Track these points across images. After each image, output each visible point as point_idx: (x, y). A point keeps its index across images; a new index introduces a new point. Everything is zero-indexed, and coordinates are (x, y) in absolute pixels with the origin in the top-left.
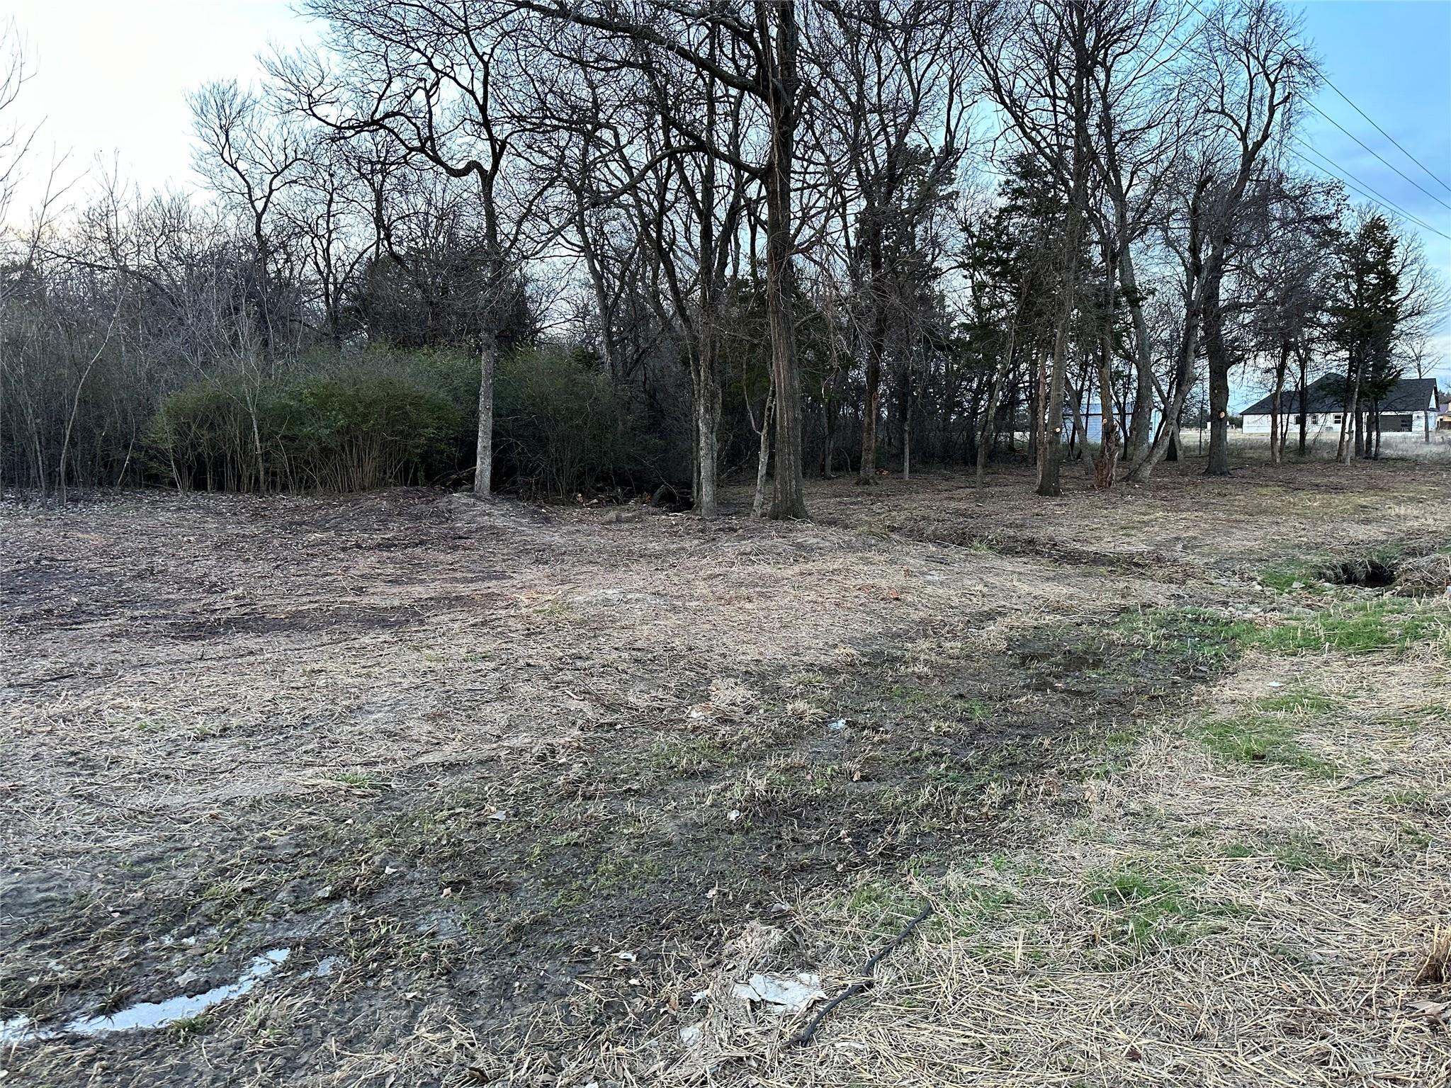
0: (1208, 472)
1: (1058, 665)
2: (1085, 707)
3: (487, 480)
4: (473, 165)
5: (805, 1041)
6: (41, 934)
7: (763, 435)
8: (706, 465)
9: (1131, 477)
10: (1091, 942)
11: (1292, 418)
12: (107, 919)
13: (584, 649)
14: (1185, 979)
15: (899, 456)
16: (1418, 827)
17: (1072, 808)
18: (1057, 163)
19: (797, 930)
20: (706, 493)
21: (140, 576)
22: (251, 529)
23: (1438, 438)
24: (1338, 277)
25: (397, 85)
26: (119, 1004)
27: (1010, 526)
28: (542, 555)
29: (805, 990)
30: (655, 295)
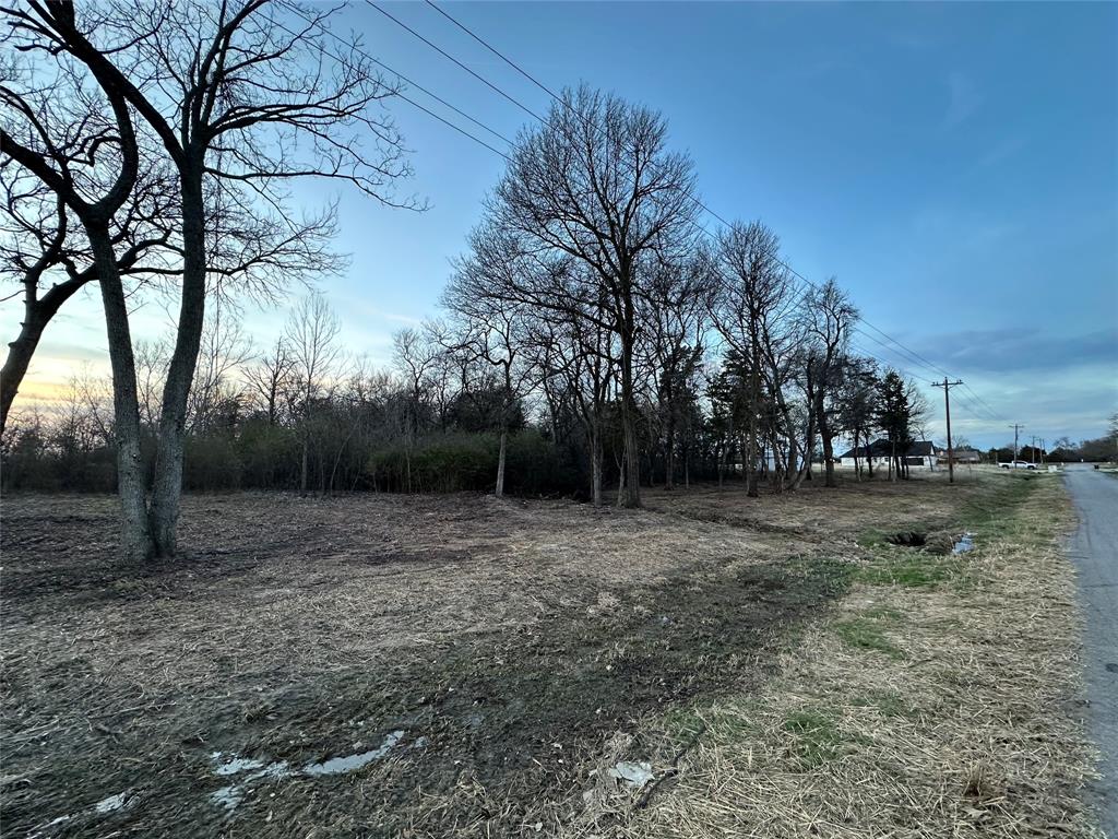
0: (827, 486)
1: (762, 587)
2: (776, 611)
3: (501, 489)
4: (502, 361)
5: (644, 805)
6: (298, 716)
7: (622, 469)
8: (596, 483)
9: (791, 488)
10: (787, 754)
11: (865, 459)
12: (327, 710)
13: (541, 576)
14: (838, 781)
15: (683, 477)
16: (953, 692)
17: (773, 670)
18: (746, 353)
19: (639, 735)
20: (597, 495)
21: (357, 533)
22: (404, 511)
23: (937, 469)
24: (878, 398)
25: (474, 331)
26: (327, 758)
27: (736, 512)
28: (524, 525)
29: (643, 773)
30: (574, 408)
